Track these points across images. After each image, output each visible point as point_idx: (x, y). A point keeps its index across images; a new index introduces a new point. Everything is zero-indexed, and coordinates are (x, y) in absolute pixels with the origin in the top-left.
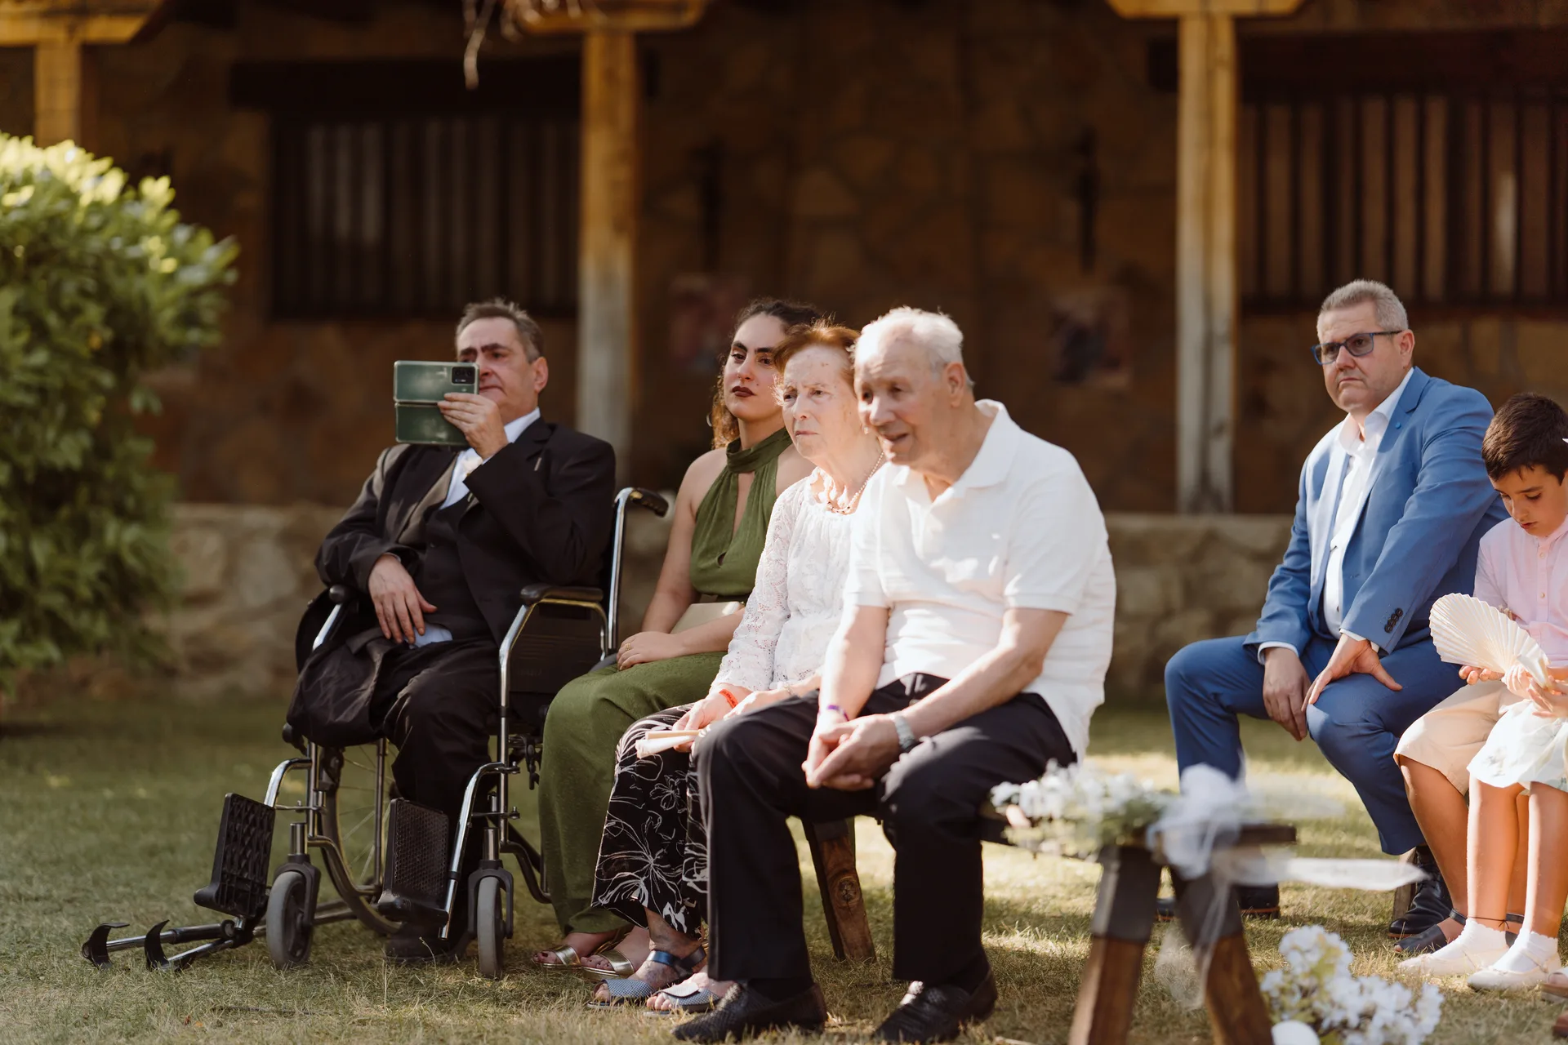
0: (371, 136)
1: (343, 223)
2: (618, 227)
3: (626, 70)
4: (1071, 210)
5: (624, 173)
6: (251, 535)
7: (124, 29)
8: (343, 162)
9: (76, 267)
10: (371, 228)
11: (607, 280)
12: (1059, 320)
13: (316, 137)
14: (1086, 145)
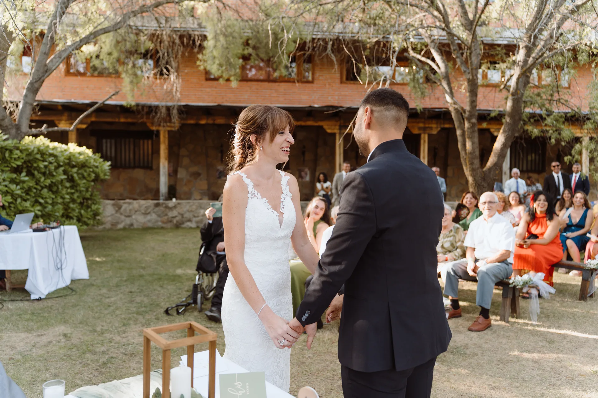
0: (113, 141)
1: (109, 153)
2: (166, 159)
3: (167, 136)
4: (220, 155)
5: (167, 151)
6: (107, 204)
7: (84, 126)
8: (109, 145)
9: (90, 167)
10: (113, 154)
11: (164, 167)
12: (218, 170)
13: (104, 141)
14: (222, 146)
